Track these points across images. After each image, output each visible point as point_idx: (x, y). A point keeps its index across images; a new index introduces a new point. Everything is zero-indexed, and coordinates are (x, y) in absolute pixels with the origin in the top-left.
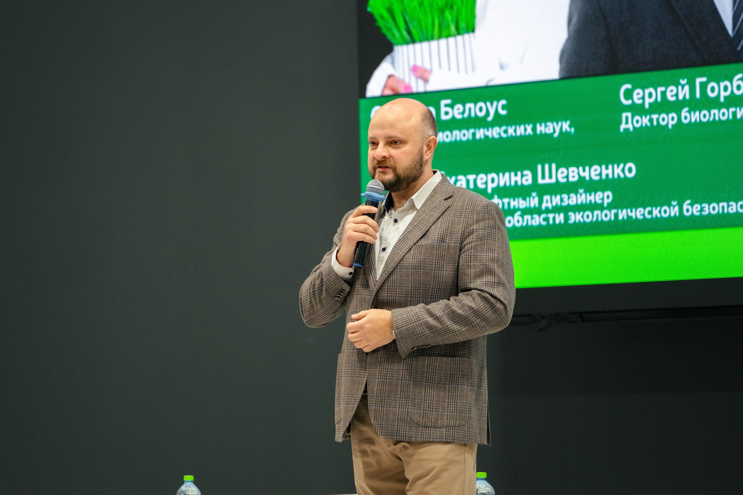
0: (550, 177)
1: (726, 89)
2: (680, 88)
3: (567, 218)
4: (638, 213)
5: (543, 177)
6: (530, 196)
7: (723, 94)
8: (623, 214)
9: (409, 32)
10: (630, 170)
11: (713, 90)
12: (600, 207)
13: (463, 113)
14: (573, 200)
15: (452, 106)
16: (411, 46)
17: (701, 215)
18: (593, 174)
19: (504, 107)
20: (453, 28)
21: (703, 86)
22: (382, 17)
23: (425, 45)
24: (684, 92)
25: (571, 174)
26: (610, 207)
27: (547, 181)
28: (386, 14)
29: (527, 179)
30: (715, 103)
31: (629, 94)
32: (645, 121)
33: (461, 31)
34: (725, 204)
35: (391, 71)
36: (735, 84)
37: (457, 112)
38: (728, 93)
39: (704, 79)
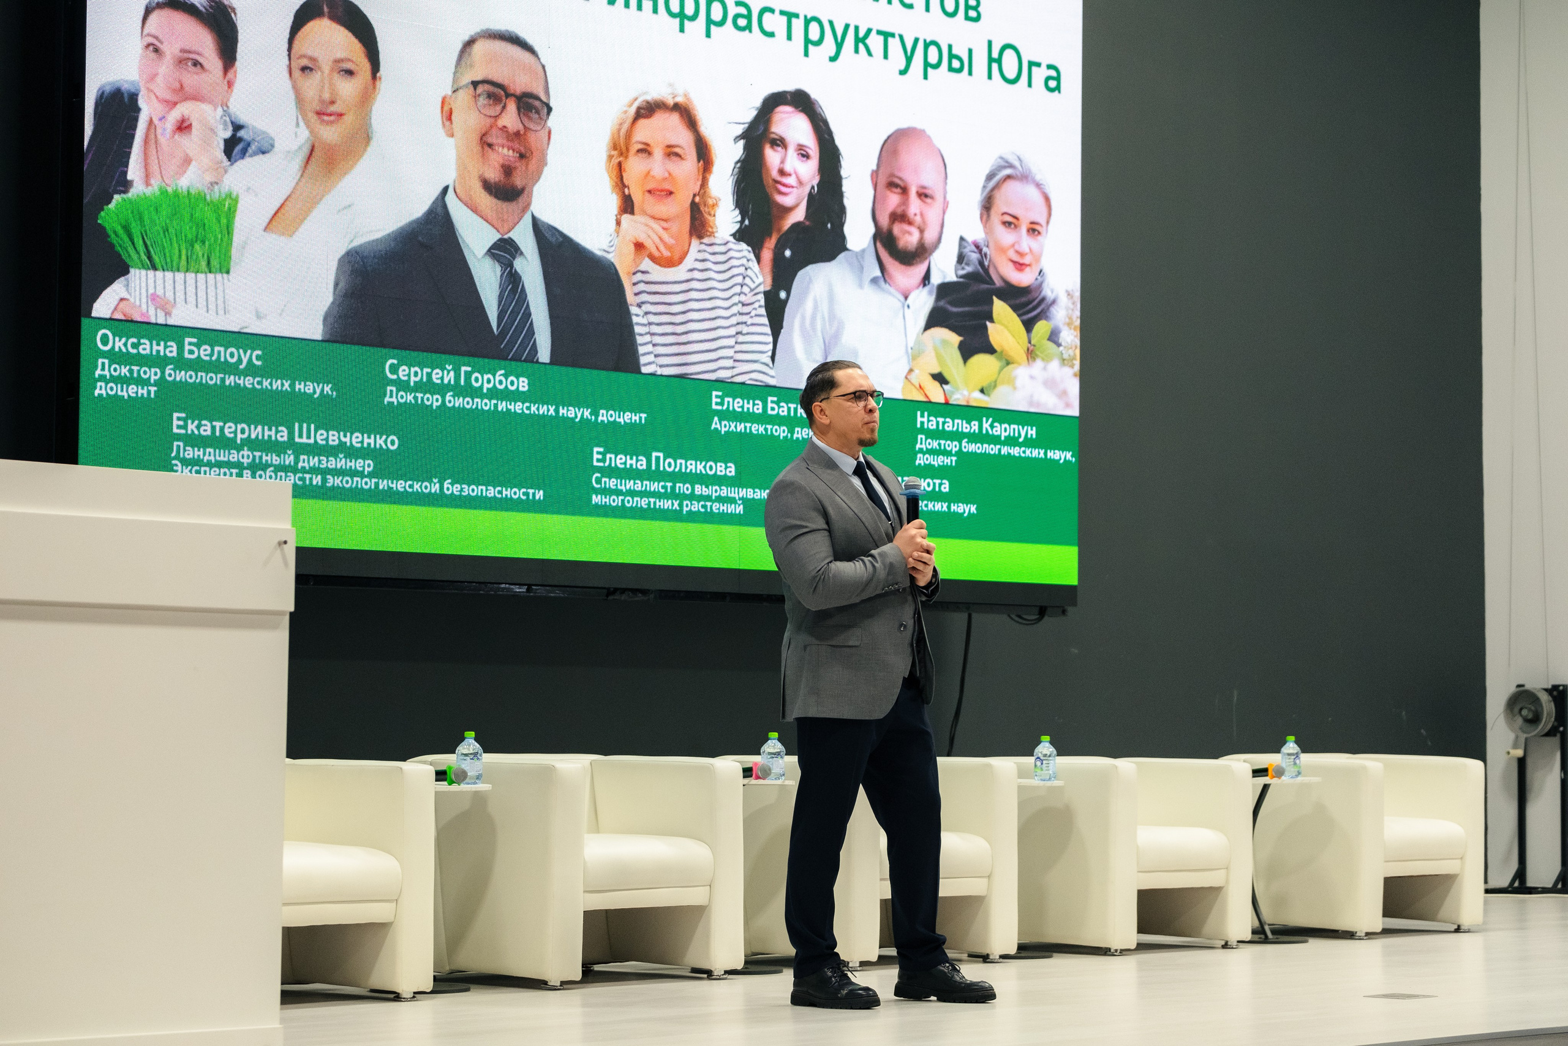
0: (309, 437)
1: (489, 381)
2: (445, 372)
3: (324, 480)
4: (400, 485)
5: (301, 436)
6: (285, 453)
7: (486, 386)
8: (383, 484)
9: (150, 258)
10: (393, 443)
11: (477, 380)
12: (361, 475)
13: (211, 355)
14: (332, 463)
15: (198, 346)
16: (151, 273)
17: (460, 495)
18: (354, 440)
19: (258, 358)
20: (204, 263)
21: (468, 375)
22: (115, 233)
23: (169, 275)
24: (449, 377)
25: (331, 438)
26: (371, 475)
27: (304, 440)
28: (121, 231)
29: (283, 435)
30: (476, 393)
31: (394, 369)
32: (410, 398)
33: (213, 269)
34: (484, 488)
35: (125, 295)
36: (498, 378)
37: (204, 352)
38: (491, 385)
39: (469, 369)
